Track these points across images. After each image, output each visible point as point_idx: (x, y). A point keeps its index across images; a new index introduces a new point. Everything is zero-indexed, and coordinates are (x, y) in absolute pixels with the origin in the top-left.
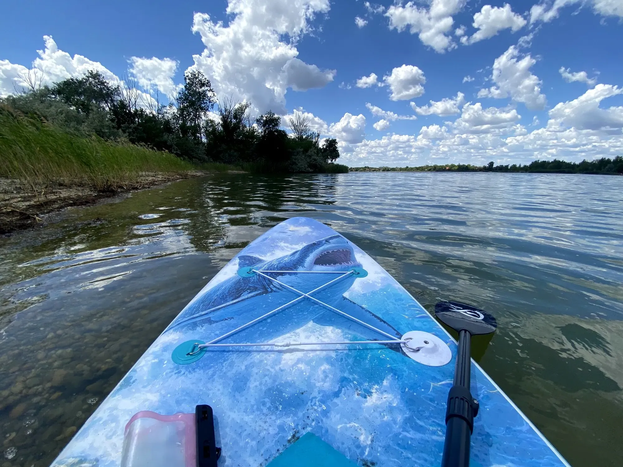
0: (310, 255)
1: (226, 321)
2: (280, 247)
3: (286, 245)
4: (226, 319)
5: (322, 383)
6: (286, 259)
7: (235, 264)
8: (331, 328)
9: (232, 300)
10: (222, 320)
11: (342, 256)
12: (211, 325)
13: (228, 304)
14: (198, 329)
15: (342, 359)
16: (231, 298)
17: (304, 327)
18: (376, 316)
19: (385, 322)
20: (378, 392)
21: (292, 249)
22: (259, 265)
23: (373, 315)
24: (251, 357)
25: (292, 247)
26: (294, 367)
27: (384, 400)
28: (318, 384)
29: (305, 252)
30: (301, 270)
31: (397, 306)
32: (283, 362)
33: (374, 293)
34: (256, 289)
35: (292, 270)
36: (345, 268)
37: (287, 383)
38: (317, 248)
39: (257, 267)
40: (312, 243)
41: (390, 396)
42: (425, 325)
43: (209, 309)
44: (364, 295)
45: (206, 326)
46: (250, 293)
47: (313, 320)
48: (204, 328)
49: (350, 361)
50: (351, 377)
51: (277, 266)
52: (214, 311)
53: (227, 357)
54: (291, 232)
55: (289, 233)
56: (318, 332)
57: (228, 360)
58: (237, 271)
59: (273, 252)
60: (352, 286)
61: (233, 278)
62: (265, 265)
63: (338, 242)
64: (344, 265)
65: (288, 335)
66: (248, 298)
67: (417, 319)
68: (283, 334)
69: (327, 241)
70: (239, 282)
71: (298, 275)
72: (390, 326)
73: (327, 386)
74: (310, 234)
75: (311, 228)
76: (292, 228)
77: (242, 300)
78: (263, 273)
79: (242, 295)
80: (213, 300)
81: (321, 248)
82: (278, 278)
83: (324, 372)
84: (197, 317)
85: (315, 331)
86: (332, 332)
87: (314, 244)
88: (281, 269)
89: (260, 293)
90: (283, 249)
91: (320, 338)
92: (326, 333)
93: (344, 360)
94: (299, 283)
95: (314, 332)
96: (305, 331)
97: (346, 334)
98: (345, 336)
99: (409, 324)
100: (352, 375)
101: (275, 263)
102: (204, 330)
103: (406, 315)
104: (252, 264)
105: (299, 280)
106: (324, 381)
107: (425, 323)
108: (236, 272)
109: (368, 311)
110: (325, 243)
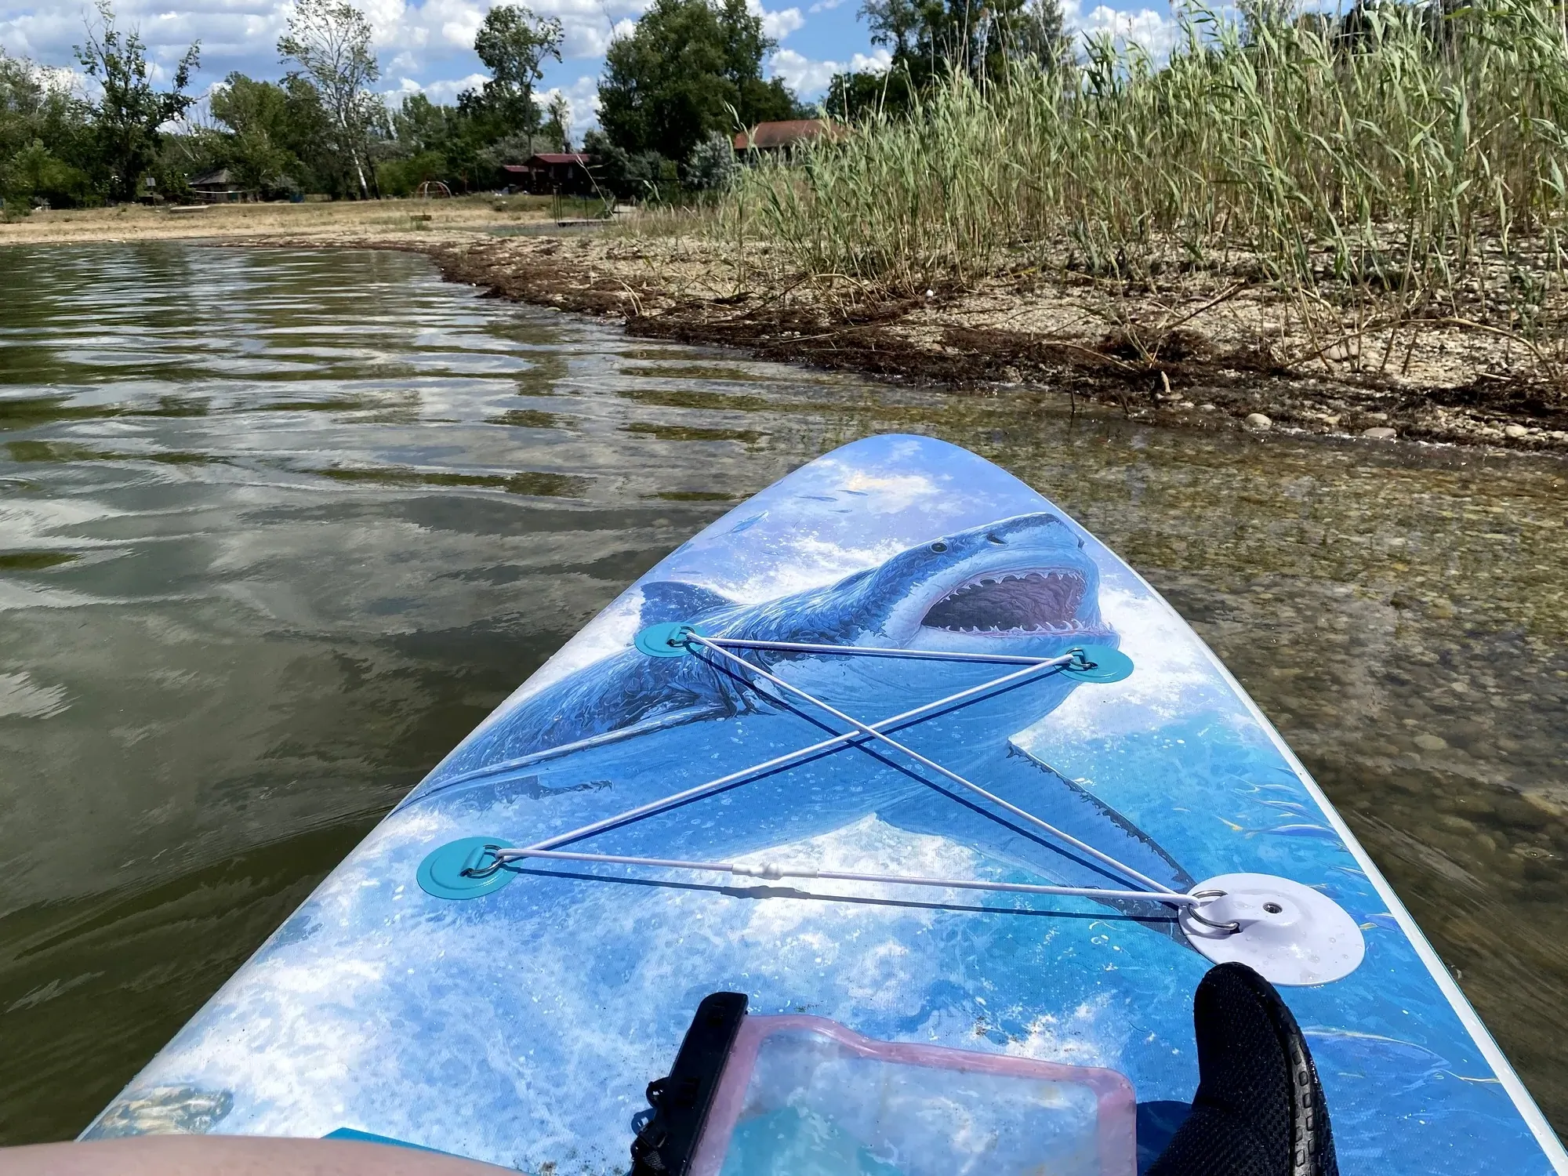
0: (913, 590)
1: (586, 791)
2: (798, 554)
3: (824, 547)
4: (586, 787)
5: (869, 991)
6: (817, 601)
7: (629, 613)
8: (939, 841)
9: (610, 730)
10: (574, 788)
11: (1046, 596)
12: (537, 797)
13: (595, 739)
14: (497, 806)
15: (952, 934)
16: (608, 724)
17: (843, 831)
18: (1115, 817)
19: (1142, 837)
20: (1048, 1034)
21: (845, 563)
22: (713, 620)
23: (1108, 812)
24: (655, 899)
25: (848, 556)
26: (789, 940)
27: (1062, 1055)
28: (856, 992)
29: (893, 578)
30: (866, 642)
31: (1211, 791)
32: (755, 922)
33: (1136, 741)
34: (693, 699)
35: (834, 642)
36: (1044, 643)
37: (758, 977)
38: (946, 564)
39: (706, 626)
40: (929, 542)
41: (1087, 1046)
42: (1300, 859)
43: (534, 750)
44: (1097, 744)
45: (522, 801)
46: (671, 710)
47: (878, 812)
48: (516, 806)
49: (981, 941)
50: (970, 985)
51: (779, 627)
52: (548, 758)
53: (582, 892)
54: (850, 498)
55: (844, 501)
56: (890, 850)
57: (583, 900)
58: (635, 636)
59: (772, 573)
60: (1057, 712)
61: (619, 659)
62: (736, 619)
63: (1038, 543)
64: (1045, 631)
65: (784, 849)
66: (662, 727)
67: (1279, 838)
68: (769, 844)
69: (993, 537)
70: (636, 673)
71: (855, 661)
72: (1162, 853)
73: (884, 999)
74: (927, 507)
75: (938, 483)
76: (858, 480)
77: (645, 732)
78: (726, 646)
79: (646, 715)
80: (547, 727)
81: (964, 566)
82: (775, 667)
83: (885, 962)
84: (495, 773)
85: (879, 845)
86: (938, 854)
87: (939, 548)
88: (794, 635)
89: (706, 713)
90: (809, 563)
91: (893, 866)
92: (915, 854)
93: (959, 937)
94: (852, 689)
95: (877, 849)
96: (844, 841)
97: (985, 865)
98: (980, 870)
99: (1237, 850)
100: (975, 979)
101: (775, 614)
102: (515, 812)
103: (1239, 822)
104: (686, 615)
105: (853, 680)
106: (877, 984)
107: (1302, 853)
108: (630, 638)
109: (1093, 798)
110: (983, 546)
